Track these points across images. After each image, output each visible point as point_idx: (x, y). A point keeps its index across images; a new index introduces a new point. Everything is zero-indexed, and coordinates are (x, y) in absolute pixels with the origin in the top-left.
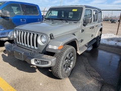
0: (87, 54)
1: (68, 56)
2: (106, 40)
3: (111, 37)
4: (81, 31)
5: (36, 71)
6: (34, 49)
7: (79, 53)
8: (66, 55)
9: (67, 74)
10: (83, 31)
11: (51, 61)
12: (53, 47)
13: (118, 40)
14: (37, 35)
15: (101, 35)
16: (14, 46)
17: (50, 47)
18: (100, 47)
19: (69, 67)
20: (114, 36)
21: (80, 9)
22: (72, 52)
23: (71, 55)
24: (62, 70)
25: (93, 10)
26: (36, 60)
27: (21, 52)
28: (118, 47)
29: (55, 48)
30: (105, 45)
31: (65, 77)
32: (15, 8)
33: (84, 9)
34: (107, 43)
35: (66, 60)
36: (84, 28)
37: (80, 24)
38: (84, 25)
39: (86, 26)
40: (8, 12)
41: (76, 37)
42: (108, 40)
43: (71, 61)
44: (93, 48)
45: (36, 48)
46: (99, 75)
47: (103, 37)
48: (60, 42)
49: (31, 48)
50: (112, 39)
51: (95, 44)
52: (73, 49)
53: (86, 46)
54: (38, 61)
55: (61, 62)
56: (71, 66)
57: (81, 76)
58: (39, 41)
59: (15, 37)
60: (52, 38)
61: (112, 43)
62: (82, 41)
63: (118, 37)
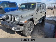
0: (39, 25)
1: (29, 26)
4: (35, 14)
5: (15, 33)
6: (14, 23)
7: (35, 24)
8: (29, 25)
9: (29, 34)
10: (37, 14)
11: (21, 28)
12: (22, 22)
13: (54, 18)
14: (15, 16)
15: (45, 15)
16: (4, 22)
17: (21, 22)
18: (45, 21)
19: (30, 30)
20: (52, 16)
21: (35, 4)
22: (32, 24)
23: (31, 25)
24: (27, 32)
25: (41, 4)
26: (15, 28)
27: (7, 24)
28: (54, 21)
29: (23, 22)
31: (28, 35)
32: (5, 4)
33: (37, 4)
34: (49, 19)
35: (29, 28)
36: (37, 12)
37: (35, 11)
38: (37, 11)
40: (2, 6)
41: (33, 17)
42: (49, 17)
43: (31, 28)
44: (42, 21)
45: (14, 22)
46: (44, 34)
47: (47, 16)
48: (25, 19)
49: (12, 22)
51: (43, 20)
52: (32, 22)
53: (38, 21)
54: (16, 29)
55: (26, 28)
56: (31, 30)
57: (36, 35)
58: (16, 19)
59: (5, 18)
60: (22, 17)
61: (51, 19)
62: (36, 18)
63: (53, 16)
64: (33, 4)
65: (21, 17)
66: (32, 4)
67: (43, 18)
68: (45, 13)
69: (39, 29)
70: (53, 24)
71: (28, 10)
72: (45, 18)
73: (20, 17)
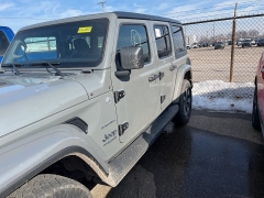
2: (206, 99)
3: (218, 89)
7: (115, 179)
15: (190, 89)
20: (224, 85)
21: (100, 26)
30: (205, 112)
34: (210, 105)
42: (212, 96)
50: (221, 94)
61: (223, 104)
63: (233, 86)
64: (88, 30)
66: (82, 30)
67: (175, 110)
68: (188, 76)
72: (190, 105)
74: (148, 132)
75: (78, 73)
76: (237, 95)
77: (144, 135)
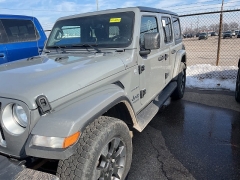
2: (196, 80)
3: (206, 71)
4: (136, 71)
10: (141, 69)
15: (185, 70)
17: (38, 140)
21: (128, 17)
22: (118, 136)
23: (115, 145)
25: (159, 16)
30: (196, 90)
33: (138, 16)
34: (200, 84)
35: (103, 164)
36: (142, 61)
37: (132, 55)
38: (144, 55)
39: (149, 57)
41: (124, 92)
42: (201, 77)
47: (189, 73)
50: (209, 76)
60: (44, 109)
61: (211, 84)
62: (143, 94)
63: (219, 68)
64: (118, 20)
65: (39, 107)
66: (113, 20)
67: (175, 85)
68: (184, 59)
69: (162, 152)
70: (224, 109)
71: (93, 50)
72: (184, 83)
73: (34, 106)
74: (157, 100)
75: (114, 52)
76: (223, 76)
77: (154, 101)
